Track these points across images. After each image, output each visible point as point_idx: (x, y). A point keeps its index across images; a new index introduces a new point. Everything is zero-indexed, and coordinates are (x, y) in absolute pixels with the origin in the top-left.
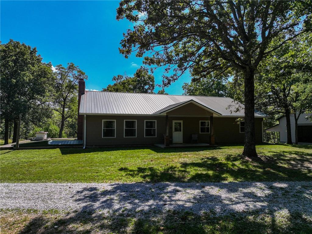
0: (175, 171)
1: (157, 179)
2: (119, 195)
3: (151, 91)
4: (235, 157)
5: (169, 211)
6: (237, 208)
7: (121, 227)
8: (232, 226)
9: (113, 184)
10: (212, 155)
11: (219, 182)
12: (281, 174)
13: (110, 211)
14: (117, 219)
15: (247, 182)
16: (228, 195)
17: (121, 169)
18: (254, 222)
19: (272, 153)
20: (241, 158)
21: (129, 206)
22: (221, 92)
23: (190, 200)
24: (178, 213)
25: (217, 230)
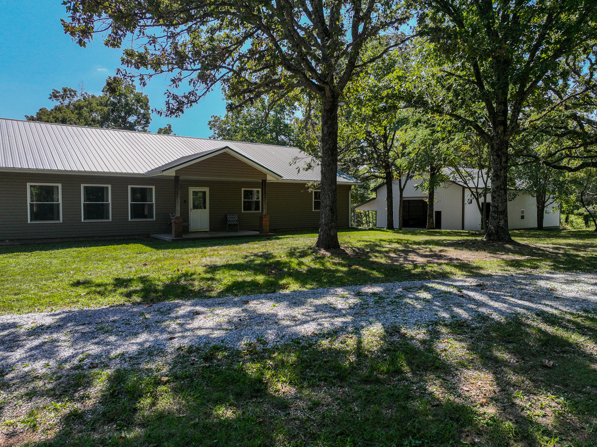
0: (194, 280)
1: (157, 297)
2: (71, 331)
3: (143, 128)
4: (303, 251)
5: (180, 348)
6: (303, 330)
7: (77, 388)
8: (294, 359)
9: (57, 312)
10: (263, 250)
11: (274, 292)
12: (374, 272)
13: (50, 364)
14: (67, 376)
15: (321, 290)
16: (289, 312)
17: (77, 284)
18: (330, 349)
19: (362, 243)
20: (312, 253)
21: (93, 349)
22: (283, 137)
23: (221, 325)
24: (198, 349)
25: (269, 369)
